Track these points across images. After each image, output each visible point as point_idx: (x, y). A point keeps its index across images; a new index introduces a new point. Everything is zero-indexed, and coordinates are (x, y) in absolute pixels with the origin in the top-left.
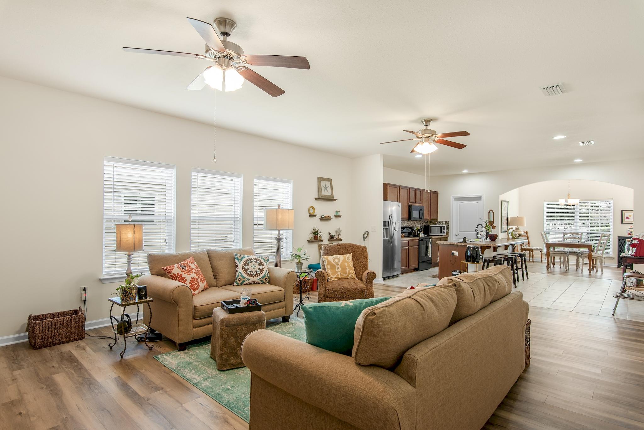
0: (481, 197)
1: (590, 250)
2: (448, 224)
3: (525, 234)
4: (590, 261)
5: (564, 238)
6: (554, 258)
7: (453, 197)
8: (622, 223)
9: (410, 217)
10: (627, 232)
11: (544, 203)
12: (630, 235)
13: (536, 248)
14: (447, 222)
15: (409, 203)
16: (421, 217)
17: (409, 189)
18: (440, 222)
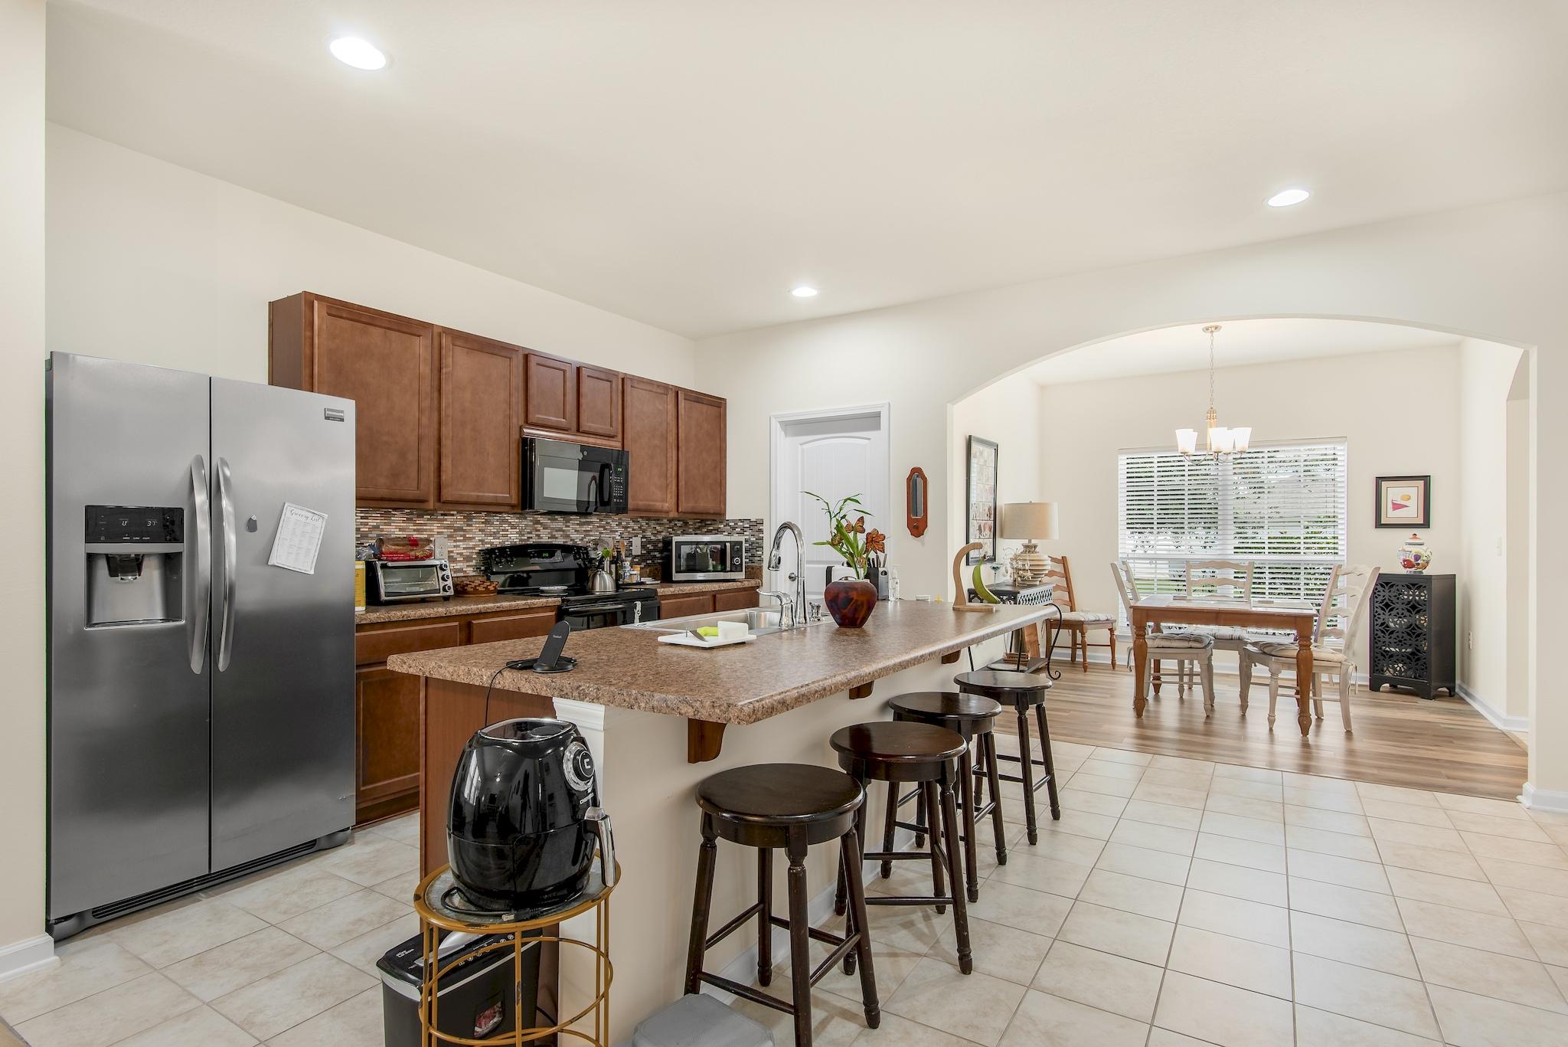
0: (877, 415)
1: (1302, 636)
2: (761, 531)
3: (1059, 568)
4: (1301, 680)
6: (1157, 663)
7: (776, 417)
8: (1379, 524)
9: (526, 499)
10: (1402, 557)
11: (1120, 457)
12: (1413, 569)
13: (1094, 619)
14: (756, 525)
15: (521, 428)
16: (606, 499)
17: (526, 357)
18: (727, 525)
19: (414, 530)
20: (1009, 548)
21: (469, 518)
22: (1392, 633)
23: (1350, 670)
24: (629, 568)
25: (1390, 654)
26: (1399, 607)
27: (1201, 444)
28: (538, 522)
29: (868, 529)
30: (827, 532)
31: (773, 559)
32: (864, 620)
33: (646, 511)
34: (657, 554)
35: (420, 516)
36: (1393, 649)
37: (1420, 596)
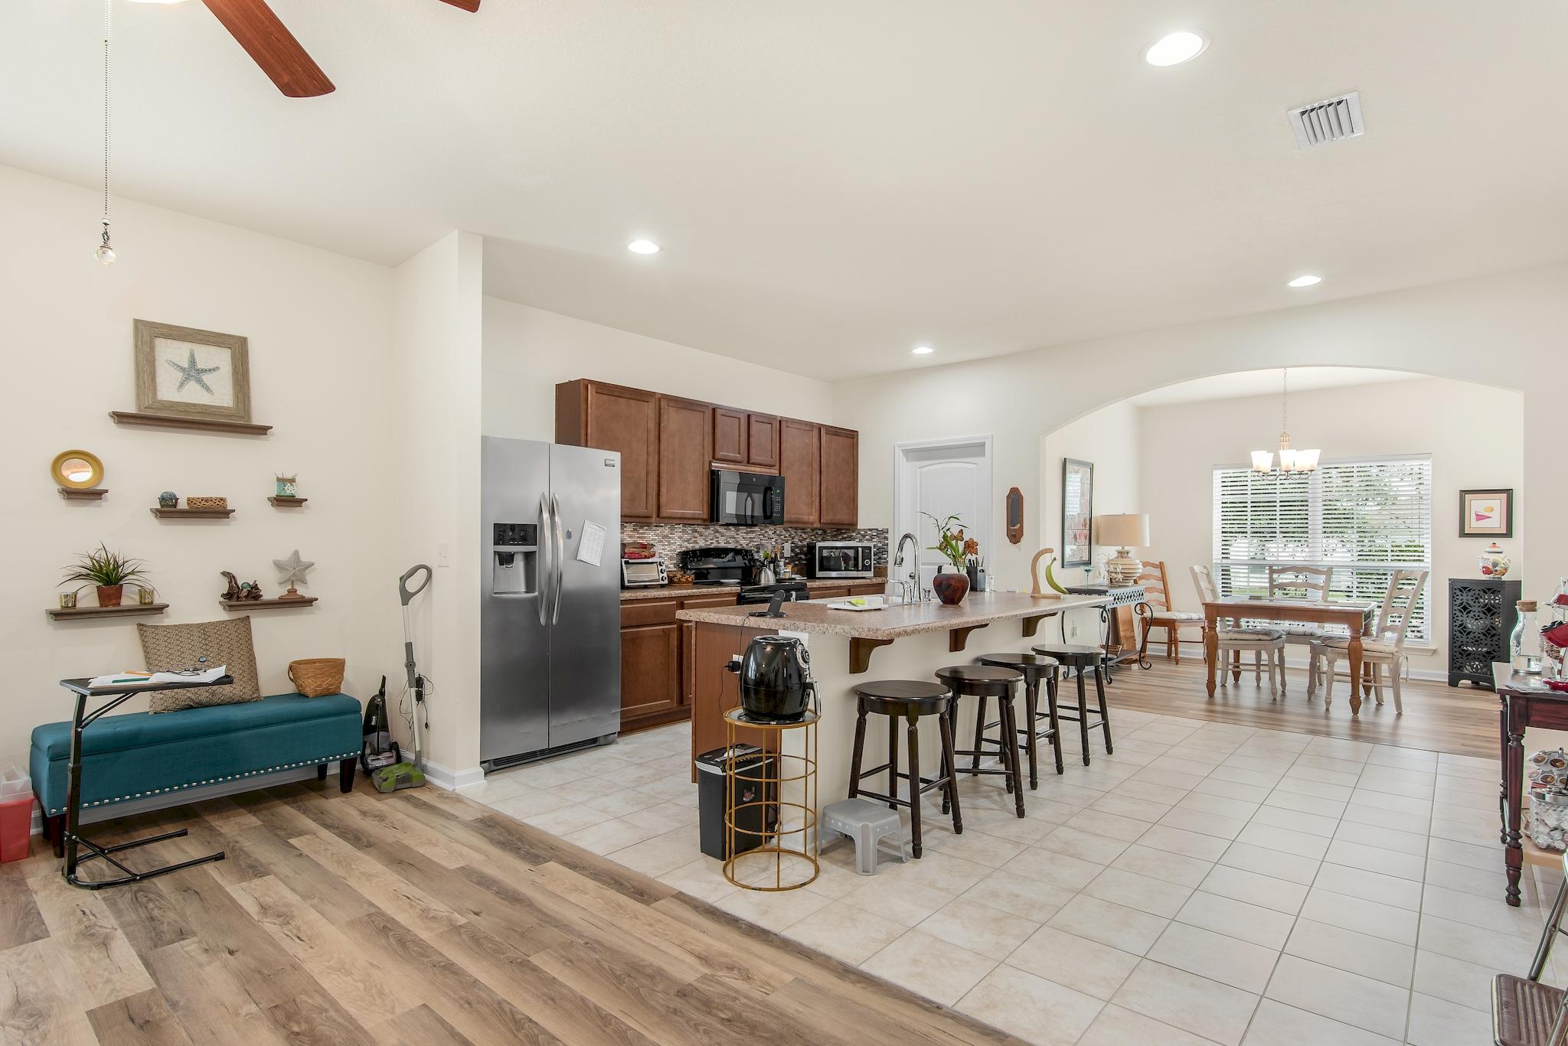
0: (983, 445)
1: (1355, 630)
2: (886, 538)
3: (1157, 573)
4: (1354, 668)
5: (1273, 586)
6: (1237, 654)
7: (899, 446)
8: (1463, 534)
9: (713, 514)
10: (1481, 565)
11: (1215, 472)
12: (1491, 575)
13: (1186, 618)
14: (882, 534)
15: (710, 462)
16: (769, 514)
17: (714, 410)
18: (859, 533)
19: (638, 537)
20: (1105, 554)
21: (672, 529)
22: (1469, 633)
23: (1400, 660)
24: (783, 567)
25: (1467, 653)
26: (1476, 609)
27: (1276, 462)
28: (717, 531)
29: (966, 538)
30: (937, 539)
31: (898, 558)
32: (960, 600)
33: (796, 522)
34: (803, 556)
35: (642, 527)
36: (1470, 649)
37: (1495, 599)
